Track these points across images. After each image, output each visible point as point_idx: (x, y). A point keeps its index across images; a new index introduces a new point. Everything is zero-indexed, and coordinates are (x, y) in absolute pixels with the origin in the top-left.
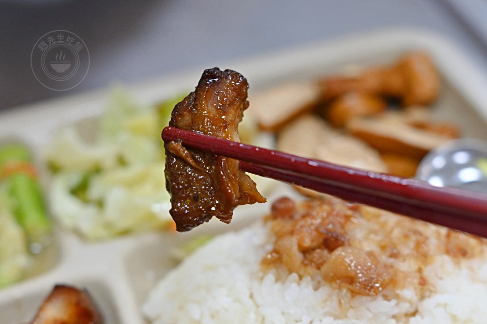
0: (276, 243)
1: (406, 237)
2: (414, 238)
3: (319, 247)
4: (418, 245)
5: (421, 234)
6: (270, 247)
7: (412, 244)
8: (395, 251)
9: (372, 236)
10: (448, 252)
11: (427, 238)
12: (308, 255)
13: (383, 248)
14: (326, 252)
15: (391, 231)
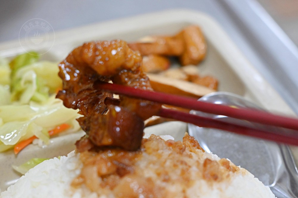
0: (82, 170)
1: (175, 166)
2: (181, 167)
3: (113, 174)
4: (183, 172)
5: (186, 164)
6: (78, 172)
7: (179, 172)
8: (167, 177)
9: (151, 166)
10: (204, 177)
11: (190, 167)
12: (105, 179)
13: (159, 174)
14: (117, 177)
15: (165, 162)
